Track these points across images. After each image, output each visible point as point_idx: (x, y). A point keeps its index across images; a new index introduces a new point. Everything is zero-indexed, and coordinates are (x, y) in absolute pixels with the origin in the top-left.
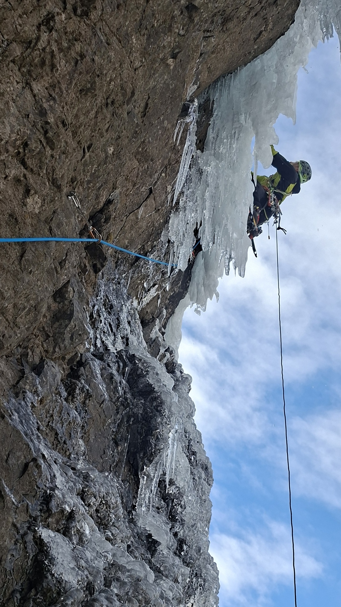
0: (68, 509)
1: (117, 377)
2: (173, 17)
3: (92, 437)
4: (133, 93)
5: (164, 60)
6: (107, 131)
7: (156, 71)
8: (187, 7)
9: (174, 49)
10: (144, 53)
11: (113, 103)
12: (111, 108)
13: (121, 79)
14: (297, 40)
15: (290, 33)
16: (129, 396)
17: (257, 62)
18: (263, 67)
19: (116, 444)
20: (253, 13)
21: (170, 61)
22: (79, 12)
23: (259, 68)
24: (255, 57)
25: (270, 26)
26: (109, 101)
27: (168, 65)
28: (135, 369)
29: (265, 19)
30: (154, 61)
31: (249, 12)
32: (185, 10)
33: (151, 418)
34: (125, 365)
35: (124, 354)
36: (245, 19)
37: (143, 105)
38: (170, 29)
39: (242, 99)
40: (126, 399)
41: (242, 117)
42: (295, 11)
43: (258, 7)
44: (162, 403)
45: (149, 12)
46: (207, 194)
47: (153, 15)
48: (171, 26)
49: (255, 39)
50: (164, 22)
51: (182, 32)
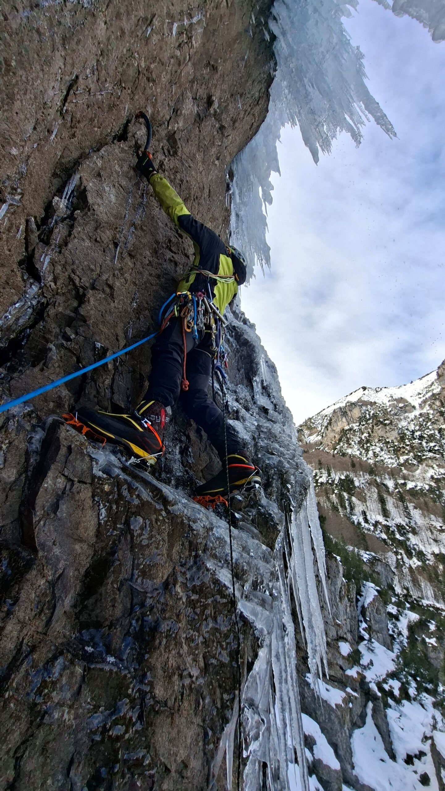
0: (235, 409)
1: (231, 340)
2: (214, 137)
3: (229, 371)
4: (204, 187)
5: (213, 162)
6: (197, 214)
7: (211, 170)
8: (220, 128)
9: (217, 154)
10: (204, 162)
11: (197, 198)
12: (196, 201)
13: (198, 183)
14: (272, 123)
15: (267, 119)
16: (238, 347)
17: (253, 142)
18: (256, 144)
19: (239, 371)
20: (247, 113)
21: (217, 162)
22: (171, 153)
23: (254, 144)
24: (251, 139)
25: (257, 119)
26: (195, 197)
27: (216, 165)
28: (237, 333)
29: (254, 115)
30: (209, 165)
31: (245, 114)
32: (219, 130)
33: (251, 355)
34: (232, 332)
35: (230, 326)
36: (243, 118)
37: (208, 191)
38: (213, 143)
39: (250, 166)
40: (237, 349)
41: (252, 177)
42: (268, 105)
43: (249, 109)
44: (254, 347)
45: (202, 137)
46: (244, 227)
47: (204, 138)
48: (213, 142)
49: (250, 129)
50: (210, 141)
51: (220, 144)
